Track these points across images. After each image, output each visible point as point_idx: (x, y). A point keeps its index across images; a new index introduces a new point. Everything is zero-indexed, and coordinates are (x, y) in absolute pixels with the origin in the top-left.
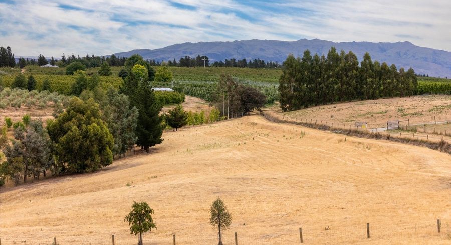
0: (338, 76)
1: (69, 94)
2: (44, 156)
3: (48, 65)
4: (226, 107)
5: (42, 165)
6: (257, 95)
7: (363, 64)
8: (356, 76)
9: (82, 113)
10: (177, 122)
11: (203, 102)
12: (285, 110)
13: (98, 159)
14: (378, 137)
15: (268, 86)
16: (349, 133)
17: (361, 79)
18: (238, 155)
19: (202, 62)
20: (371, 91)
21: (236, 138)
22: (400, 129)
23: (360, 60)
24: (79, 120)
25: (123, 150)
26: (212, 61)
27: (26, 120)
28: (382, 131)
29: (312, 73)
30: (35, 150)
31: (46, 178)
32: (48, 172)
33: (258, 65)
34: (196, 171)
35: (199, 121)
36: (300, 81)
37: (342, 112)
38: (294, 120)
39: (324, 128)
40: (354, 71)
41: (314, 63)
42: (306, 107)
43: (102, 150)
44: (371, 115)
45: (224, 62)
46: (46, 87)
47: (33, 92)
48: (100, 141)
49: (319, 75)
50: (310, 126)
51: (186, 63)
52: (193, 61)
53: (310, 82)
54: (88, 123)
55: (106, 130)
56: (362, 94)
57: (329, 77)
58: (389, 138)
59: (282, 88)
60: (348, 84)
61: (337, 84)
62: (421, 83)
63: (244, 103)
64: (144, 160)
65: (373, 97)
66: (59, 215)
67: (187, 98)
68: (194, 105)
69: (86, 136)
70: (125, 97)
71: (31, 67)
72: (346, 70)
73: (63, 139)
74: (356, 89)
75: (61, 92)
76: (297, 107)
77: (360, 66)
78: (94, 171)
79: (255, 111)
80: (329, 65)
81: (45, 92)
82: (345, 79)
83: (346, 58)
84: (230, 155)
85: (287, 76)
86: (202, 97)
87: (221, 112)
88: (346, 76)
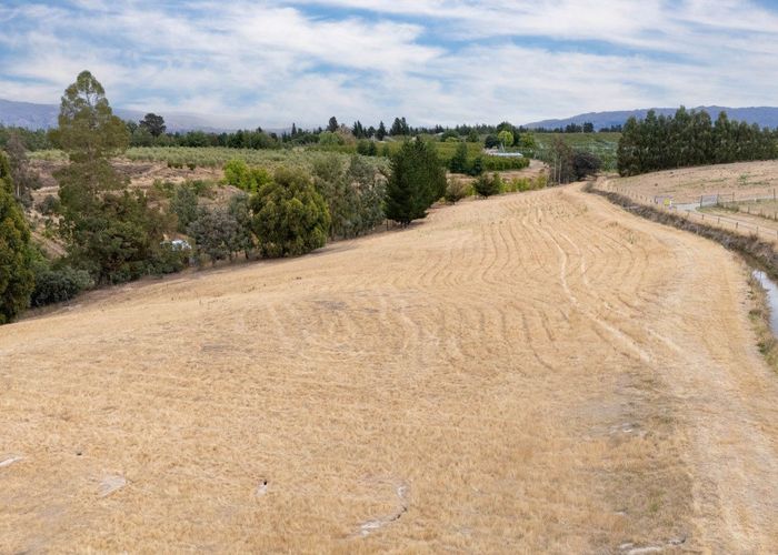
0: (686, 138)
4: (558, 172)
6: (592, 160)
7: (717, 124)
8: (707, 138)
9: (285, 184)
17: (713, 140)
20: (725, 154)
23: (714, 119)
24: (280, 194)
29: (656, 135)
35: (522, 187)
36: (641, 144)
40: (706, 132)
41: (659, 124)
42: (647, 172)
45: (610, 127)
48: (304, 218)
49: (663, 136)
53: (653, 144)
56: (714, 157)
57: (675, 139)
59: (620, 150)
60: (697, 146)
61: (683, 146)
67: (533, 161)
72: (696, 131)
74: (706, 152)
76: (636, 172)
77: (713, 125)
79: (588, 176)
80: (676, 126)
82: (693, 140)
83: (697, 117)
85: (627, 138)
87: (551, 178)
88: (696, 137)
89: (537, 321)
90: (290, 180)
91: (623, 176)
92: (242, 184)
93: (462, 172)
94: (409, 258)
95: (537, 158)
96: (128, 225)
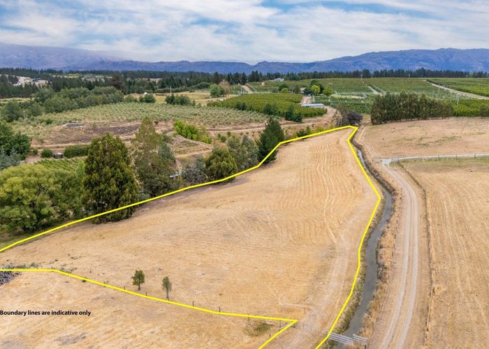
1: (261, 113)
20: (424, 115)
22: (399, 163)
29: (390, 104)
36: (382, 108)
40: (415, 104)
42: (386, 122)
49: (394, 105)
53: (388, 108)
57: (400, 107)
60: (410, 111)
61: (404, 110)
67: (330, 109)
71: (268, 81)
74: (415, 114)
75: (258, 111)
76: (380, 122)
77: (419, 100)
79: (356, 124)
81: (250, 111)
85: (375, 106)
87: (337, 124)
88: (410, 106)
89: (313, 227)
90: (222, 153)
91: (374, 124)
92: (184, 134)
93: (291, 120)
94: (272, 192)
95: (332, 106)
96: (163, 176)
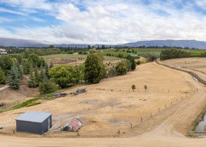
0: (173, 53)
1: (117, 57)
2: (115, 72)
3: (112, 48)
4: (149, 59)
5: (115, 74)
7: (179, 51)
9: (122, 64)
10: (139, 63)
11: (144, 58)
12: (161, 60)
13: (124, 72)
14: (178, 69)
15: (158, 53)
16: (173, 68)
17: (178, 54)
18: (150, 73)
19: (144, 47)
20: (180, 56)
21: (150, 68)
22: (184, 67)
24: (121, 66)
25: (129, 70)
26: (146, 47)
27: (110, 63)
28: (179, 68)
29: (167, 53)
30: (114, 71)
31: (115, 76)
32: (115, 75)
33: (157, 47)
34: (142, 76)
35: (143, 63)
36: (164, 54)
37: (173, 62)
38: (162, 64)
39: (168, 66)
40: (177, 52)
43: (125, 71)
44: (178, 63)
45: (149, 47)
46: (113, 55)
47: (111, 56)
48: (125, 69)
49: (169, 53)
50: (165, 66)
51: (140, 47)
52: (142, 47)
53: (167, 55)
54: (123, 66)
55: (126, 67)
57: (171, 53)
58: (180, 70)
60: (175, 55)
61: (173, 55)
62: (192, 55)
63: (152, 59)
64: (132, 72)
65: (181, 58)
66: (120, 85)
67: (141, 57)
68: (142, 59)
69: (122, 69)
70: (129, 61)
71: (109, 49)
72: (175, 52)
73: (118, 69)
74: (177, 56)
75: (116, 56)
76: (164, 60)
78: (124, 75)
79: (155, 61)
80: (171, 51)
81: (113, 57)
84: (148, 72)
85: (162, 53)
86: (144, 57)
87: (147, 61)
